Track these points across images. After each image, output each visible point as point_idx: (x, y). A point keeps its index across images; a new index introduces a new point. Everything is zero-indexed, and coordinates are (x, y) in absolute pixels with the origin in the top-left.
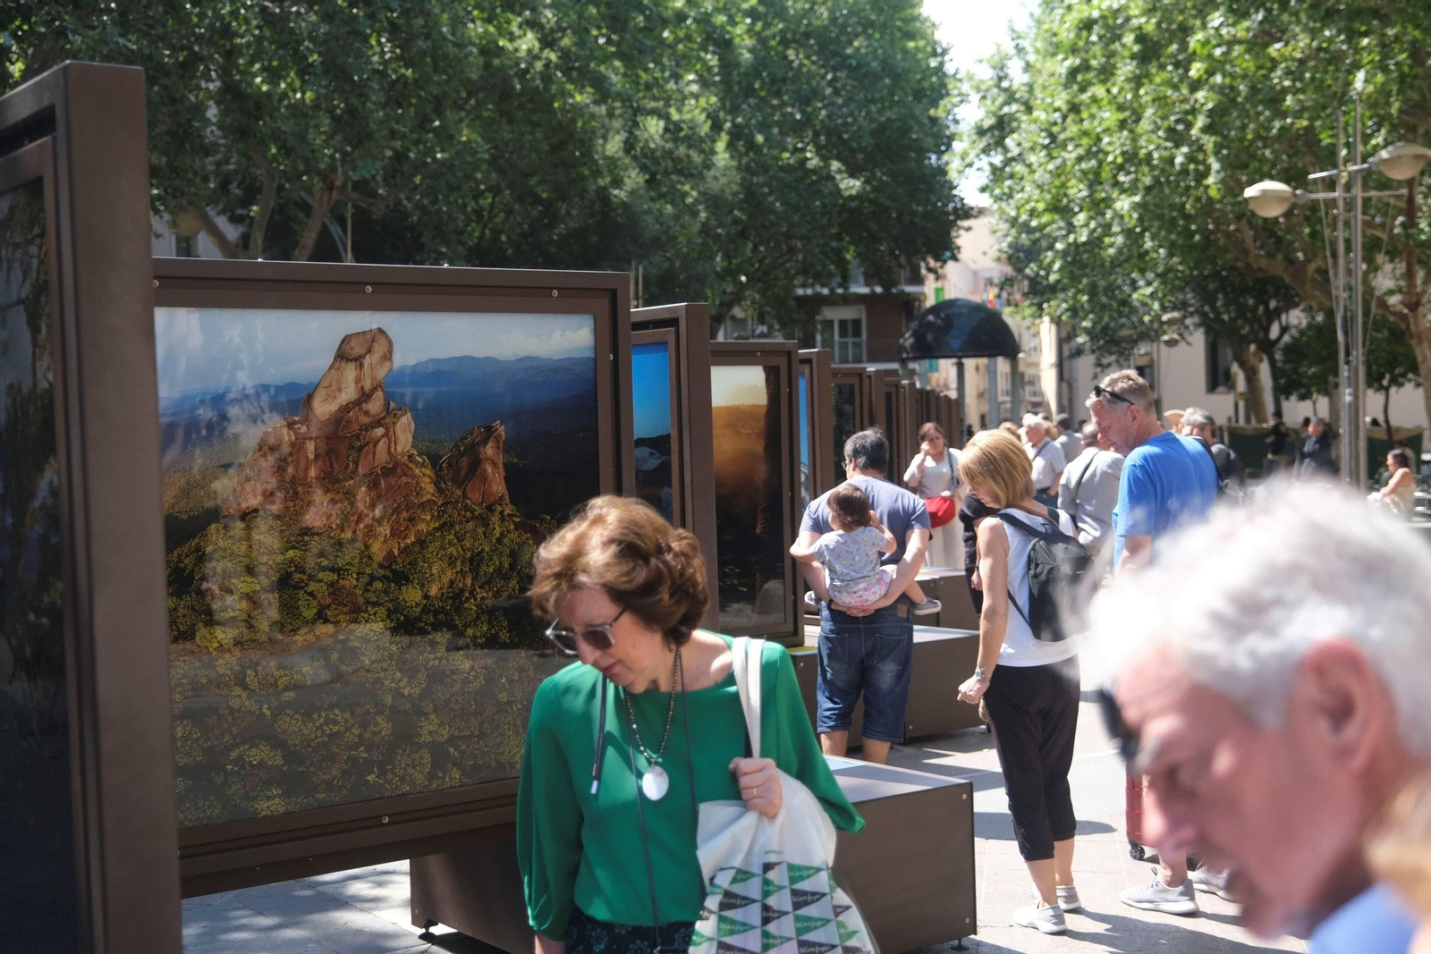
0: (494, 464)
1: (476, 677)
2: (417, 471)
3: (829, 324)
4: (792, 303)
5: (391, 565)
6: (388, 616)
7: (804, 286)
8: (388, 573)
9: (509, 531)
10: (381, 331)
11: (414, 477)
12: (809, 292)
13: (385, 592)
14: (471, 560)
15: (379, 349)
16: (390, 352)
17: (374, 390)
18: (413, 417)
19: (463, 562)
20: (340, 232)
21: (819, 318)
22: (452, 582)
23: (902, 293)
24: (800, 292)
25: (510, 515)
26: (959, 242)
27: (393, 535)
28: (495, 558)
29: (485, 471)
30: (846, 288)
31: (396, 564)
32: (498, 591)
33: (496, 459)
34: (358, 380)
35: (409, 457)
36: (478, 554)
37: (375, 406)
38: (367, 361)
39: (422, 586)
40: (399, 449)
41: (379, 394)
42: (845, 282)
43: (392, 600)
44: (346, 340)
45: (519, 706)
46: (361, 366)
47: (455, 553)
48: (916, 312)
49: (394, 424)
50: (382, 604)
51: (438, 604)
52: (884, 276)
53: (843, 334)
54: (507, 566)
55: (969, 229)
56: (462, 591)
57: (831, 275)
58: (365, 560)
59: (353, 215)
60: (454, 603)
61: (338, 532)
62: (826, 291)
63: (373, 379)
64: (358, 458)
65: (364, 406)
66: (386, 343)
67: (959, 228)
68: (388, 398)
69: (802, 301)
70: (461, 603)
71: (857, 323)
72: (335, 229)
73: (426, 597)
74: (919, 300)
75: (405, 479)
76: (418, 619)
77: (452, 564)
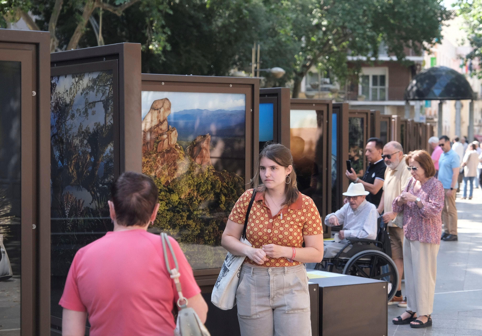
0: (206, 150)
1: (197, 230)
2: (178, 151)
3: (366, 77)
4: (344, 65)
5: (168, 186)
6: (166, 205)
7: (353, 55)
8: (166, 189)
9: (211, 175)
10: (167, 99)
11: (177, 154)
12: (355, 58)
13: (165, 196)
14: (197, 186)
15: (166, 106)
16: (170, 107)
17: (164, 121)
18: (177, 131)
19: (194, 186)
20: (95, 23)
21: (360, 74)
22: (189, 194)
23: (409, 61)
24: (350, 58)
25: (211, 169)
26: (442, 33)
27: (169, 175)
28: (205, 185)
29: (203, 152)
30: (376, 57)
31: (170, 185)
32: (206, 198)
33: (207, 148)
34: (158, 117)
35: (176, 146)
36: (199, 183)
37: (164, 127)
38: (162, 110)
39: (179, 194)
40: (172, 143)
41: (166, 122)
42: (375, 54)
43: (167, 199)
44: (155, 102)
45: (213, 242)
46: (160, 112)
47: (191, 183)
48: (417, 72)
49: (171, 134)
50: (164, 200)
51: (184, 201)
52: (399, 51)
53: (375, 83)
54: (210, 188)
55: (448, 26)
56: (193, 197)
57: (367, 50)
58: (158, 184)
59: (103, 15)
60: (190, 201)
61: (149, 173)
62: (364, 58)
63: (164, 117)
64: (157, 146)
65: (160, 127)
66: (168, 103)
67: (443, 25)
68: (169, 124)
69: (351, 64)
70: (193, 202)
71: (383, 78)
72: (94, 23)
73: (180, 199)
74: (420, 65)
75: (174, 154)
76: (176, 207)
77: (190, 187)
